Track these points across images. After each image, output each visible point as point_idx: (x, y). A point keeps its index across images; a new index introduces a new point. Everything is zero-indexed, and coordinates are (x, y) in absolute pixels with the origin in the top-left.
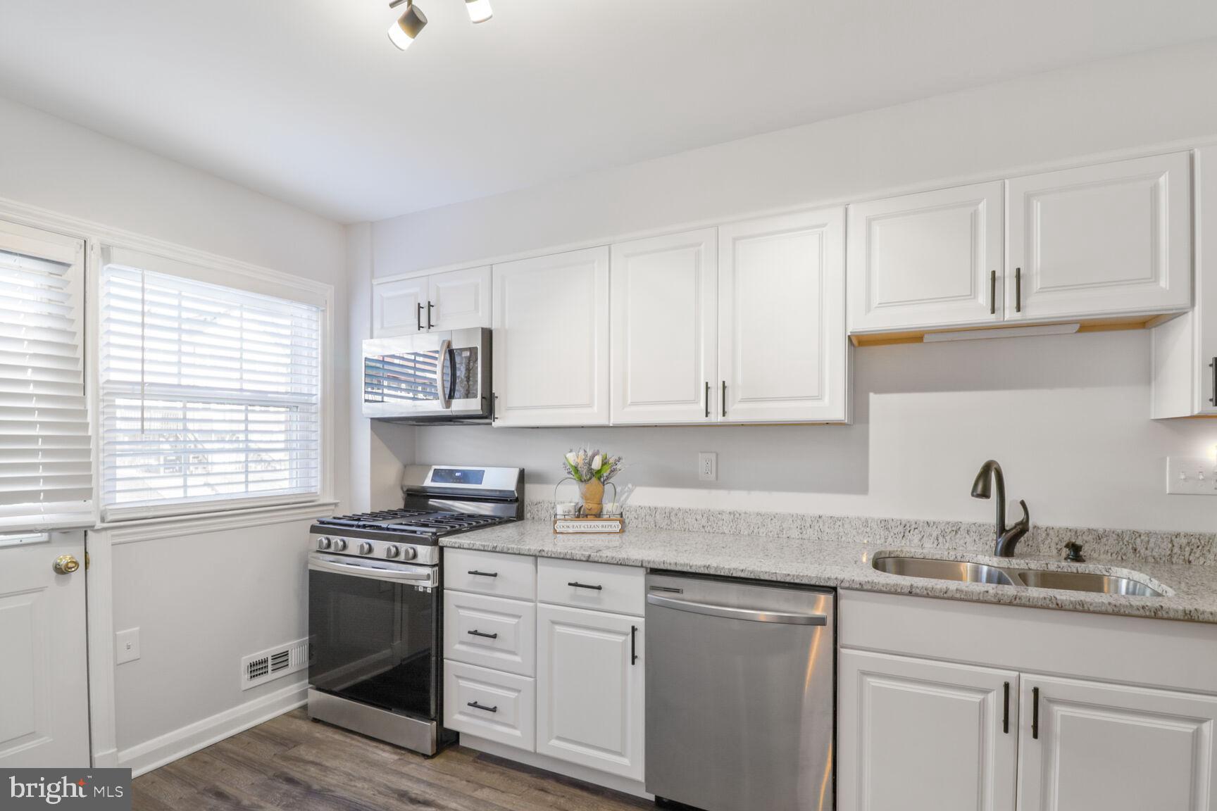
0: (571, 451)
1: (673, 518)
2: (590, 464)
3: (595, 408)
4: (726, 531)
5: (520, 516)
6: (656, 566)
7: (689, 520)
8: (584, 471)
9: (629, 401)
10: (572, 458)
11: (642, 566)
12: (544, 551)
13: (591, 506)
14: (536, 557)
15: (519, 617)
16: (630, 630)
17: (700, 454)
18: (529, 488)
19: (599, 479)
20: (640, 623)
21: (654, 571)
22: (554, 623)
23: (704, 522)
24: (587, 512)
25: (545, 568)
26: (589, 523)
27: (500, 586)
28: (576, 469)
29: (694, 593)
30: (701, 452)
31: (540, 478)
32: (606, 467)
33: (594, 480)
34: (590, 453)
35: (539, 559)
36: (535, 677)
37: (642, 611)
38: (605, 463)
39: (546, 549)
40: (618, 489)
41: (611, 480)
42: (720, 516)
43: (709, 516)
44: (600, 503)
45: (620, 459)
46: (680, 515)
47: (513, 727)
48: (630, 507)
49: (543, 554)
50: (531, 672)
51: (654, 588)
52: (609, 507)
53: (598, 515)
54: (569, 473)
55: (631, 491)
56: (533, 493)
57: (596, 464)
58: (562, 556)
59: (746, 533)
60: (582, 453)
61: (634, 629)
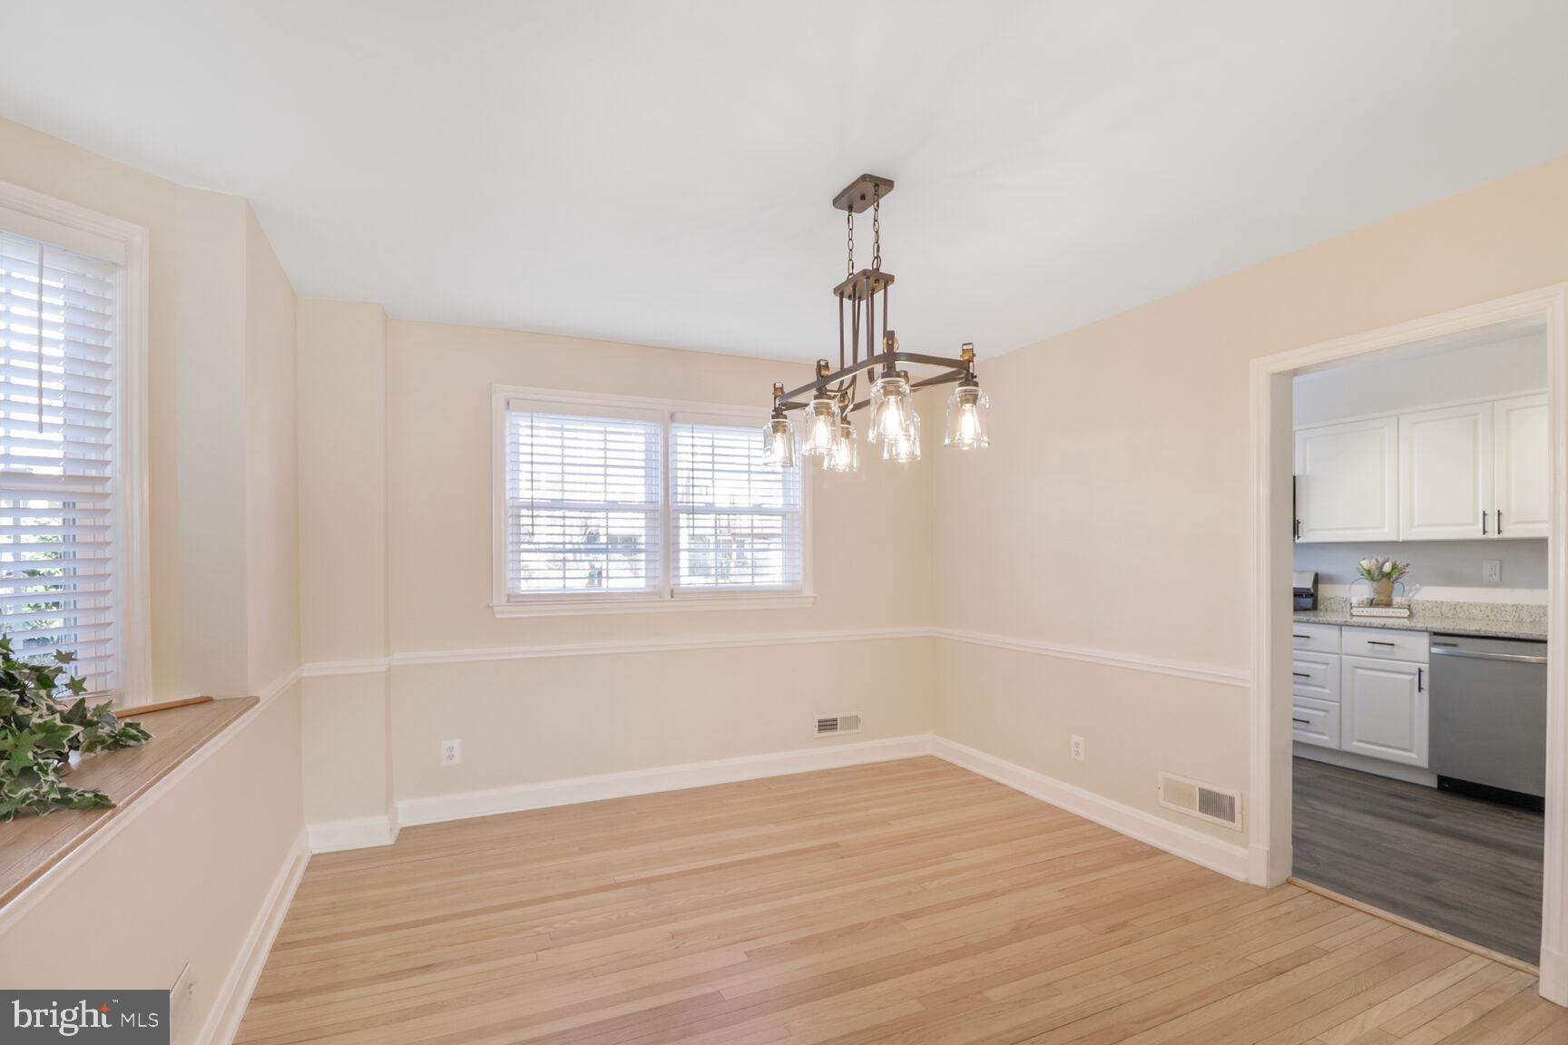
0: (1364, 559)
1: (1458, 610)
2: (1381, 568)
3: (1386, 530)
5: (1315, 607)
6: (1436, 631)
7: (1474, 611)
8: (1376, 573)
9: (1416, 524)
10: (1365, 564)
11: (1427, 631)
12: (1345, 622)
13: (1382, 598)
14: (1340, 626)
15: (1327, 664)
16: (1417, 671)
18: (1321, 587)
19: (1390, 578)
20: (1425, 667)
21: (1436, 634)
22: (1355, 668)
24: (1378, 602)
25: (1346, 632)
26: (1381, 610)
27: (1311, 644)
28: (1369, 572)
29: (1466, 647)
30: (1485, 560)
31: (1331, 580)
32: (1396, 570)
33: (1384, 579)
34: (1381, 561)
35: (1343, 628)
36: (1340, 703)
37: (1427, 659)
38: (1394, 567)
39: (1347, 622)
40: (1407, 588)
41: (1400, 580)
44: (1390, 596)
45: (1407, 565)
46: (1465, 607)
47: (1324, 735)
48: (1418, 601)
49: (1345, 624)
50: (1337, 698)
51: (1435, 644)
52: (1397, 599)
53: (1389, 605)
54: (1362, 575)
55: (1418, 590)
56: (1325, 591)
57: (1387, 568)
60: (1374, 561)
61: (1420, 671)
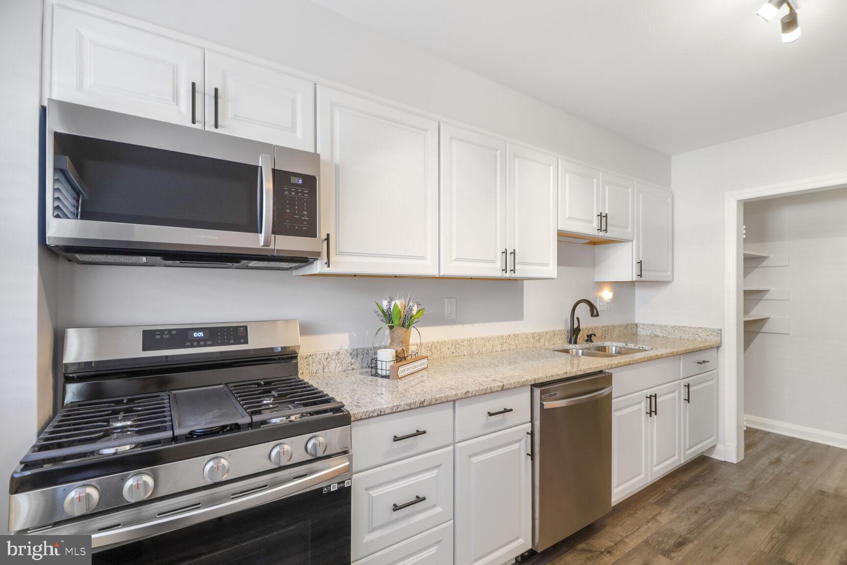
4: (466, 354)
6: (542, 381)
7: (443, 350)
9: (454, 257)
12: (469, 392)
14: (453, 401)
15: (440, 466)
17: (446, 299)
22: (470, 456)
23: (453, 349)
30: (447, 298)
35: (457, 402)
36: (454, 518)
39: (470, 390)
42: (462, 343)
43: (456, 344)
49: (469, 395)
58: (484, 392)
59: (476, 353)
61: (527, 434)
